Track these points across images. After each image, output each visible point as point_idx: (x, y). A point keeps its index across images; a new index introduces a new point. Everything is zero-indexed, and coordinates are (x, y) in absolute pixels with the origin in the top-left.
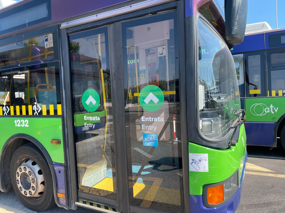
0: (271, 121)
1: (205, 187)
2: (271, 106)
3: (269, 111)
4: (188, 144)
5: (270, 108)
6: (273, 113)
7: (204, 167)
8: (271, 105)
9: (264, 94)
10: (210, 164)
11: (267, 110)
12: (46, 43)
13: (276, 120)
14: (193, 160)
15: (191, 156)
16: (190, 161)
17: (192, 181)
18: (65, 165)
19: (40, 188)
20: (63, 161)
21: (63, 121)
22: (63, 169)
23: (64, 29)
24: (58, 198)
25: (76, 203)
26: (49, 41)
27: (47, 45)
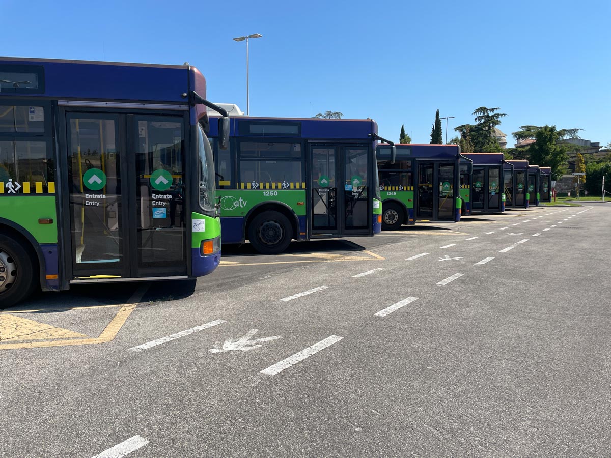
0: (240, 215)
1: (203, 242)
2: (241, 200)
3: (238, 205)
4: (191, 213)
5: (239, 202)
6: (242, 207)
7: (202, 228)
8: (241, 198)
9: (233, 187)
10: (206, 226)
11: (236, 204)
13: (245, 215)
14: (195, 224)
15: (194, 221)
16: (193, 225)
17: (194, 239)
18: (58, 245)
19: (10, 279)
20: (55, 241)
21: (57, 199)
22: (55, 249)
23: (61, 106)
24: (46, 281)
25: (71, 282)
26: (38, 115)
27: (32, 117)
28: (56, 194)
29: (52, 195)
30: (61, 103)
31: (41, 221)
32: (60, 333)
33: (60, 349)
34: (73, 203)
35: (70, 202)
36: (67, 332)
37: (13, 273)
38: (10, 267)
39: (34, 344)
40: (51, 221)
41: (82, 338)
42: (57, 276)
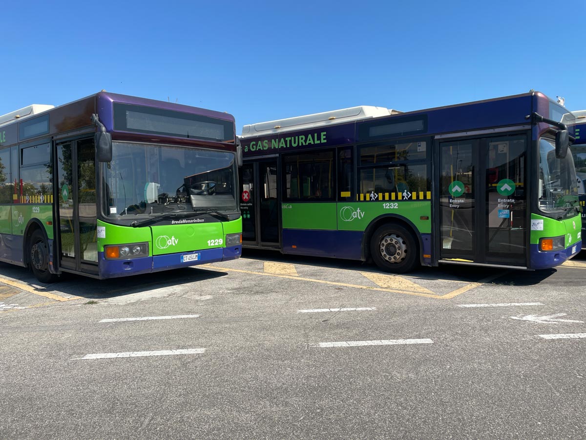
1: (541, 239)
4: (531, 214)
10: (544, 226)
12: (418, 148)
14: (534, 223)
15: (532, 221)
16: (532, 224)
17: (532, 236)
18: (432, 234)
19: (404, 255)
20: (429, 232)
21: (432, 203)
22: (429, 237)
23: (437, 139)
24: (424, 259)
25: (439, 261)
26: (422, 147)
27: (419, 149)
28: (431, 200)
29: (429, 200)
30: (437, 137)
31: (422, 218)
32: (422, 290)
33: (417, 297)
34: (442, 205)
35: (440, 205)
36: (426, 290)
37: (406, 251)
38: (404, 247)
39: (405, 292)
40: (428, 218)
41: (433, 294)
42: (430, 256)
